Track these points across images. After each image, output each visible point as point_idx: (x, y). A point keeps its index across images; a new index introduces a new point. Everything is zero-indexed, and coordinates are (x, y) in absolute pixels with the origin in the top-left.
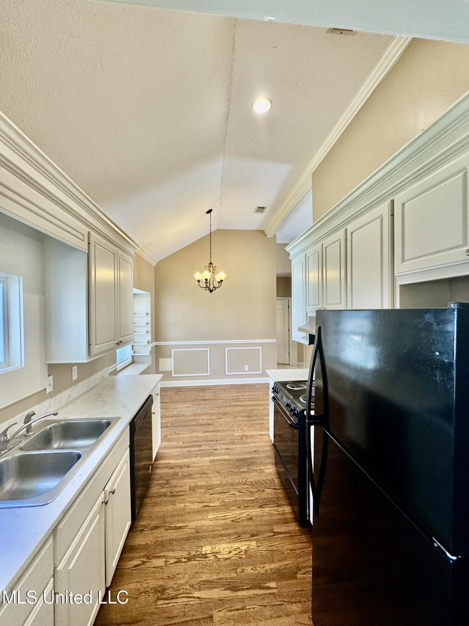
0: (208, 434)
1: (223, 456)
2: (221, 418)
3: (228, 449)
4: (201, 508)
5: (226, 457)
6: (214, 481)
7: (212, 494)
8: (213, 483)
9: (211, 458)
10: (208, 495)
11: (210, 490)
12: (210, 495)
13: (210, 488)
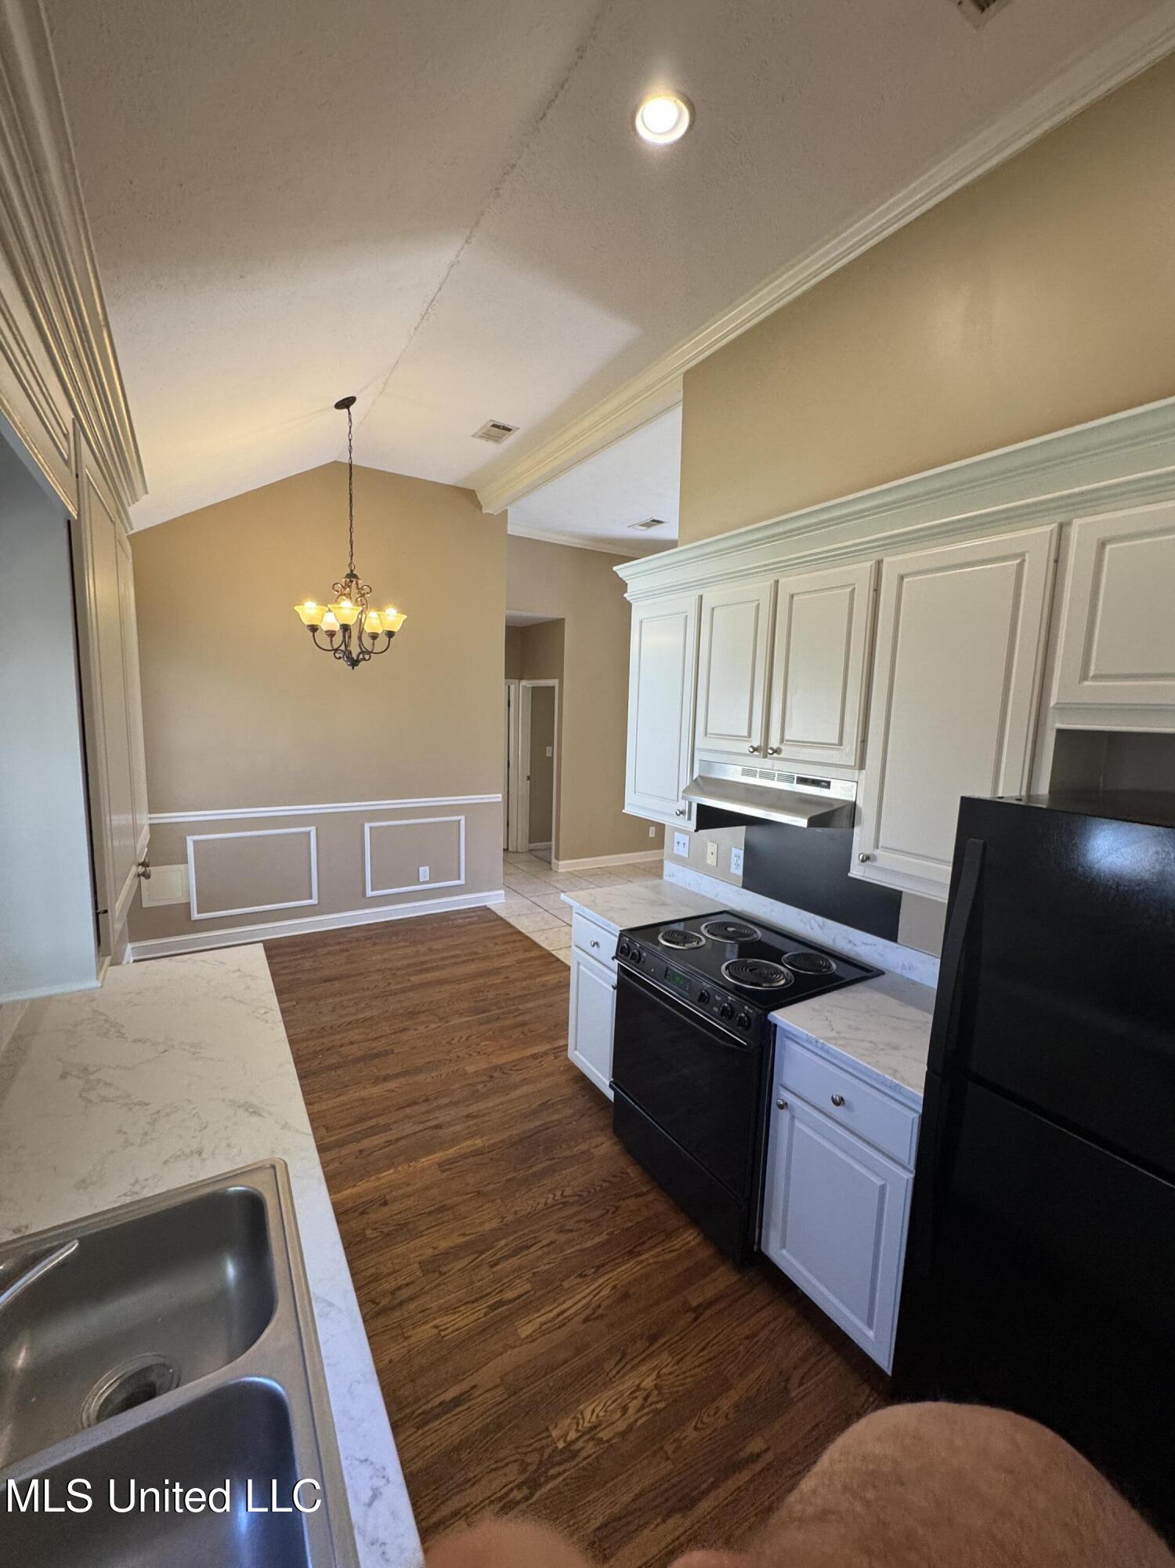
0: (391, 1085)
1: (469, 1143)
2: (405, 1029)
3: (468, 1116)
4: (486, 1314)
5: (478, 1142)
6: (482, 1223)
7: (496, 1264)
8: (480, 1229)
9: (439, 1156)
10: (484, 1271)
11: (482, 1253)
12: (492, 1266)
13: (478, 1246)
